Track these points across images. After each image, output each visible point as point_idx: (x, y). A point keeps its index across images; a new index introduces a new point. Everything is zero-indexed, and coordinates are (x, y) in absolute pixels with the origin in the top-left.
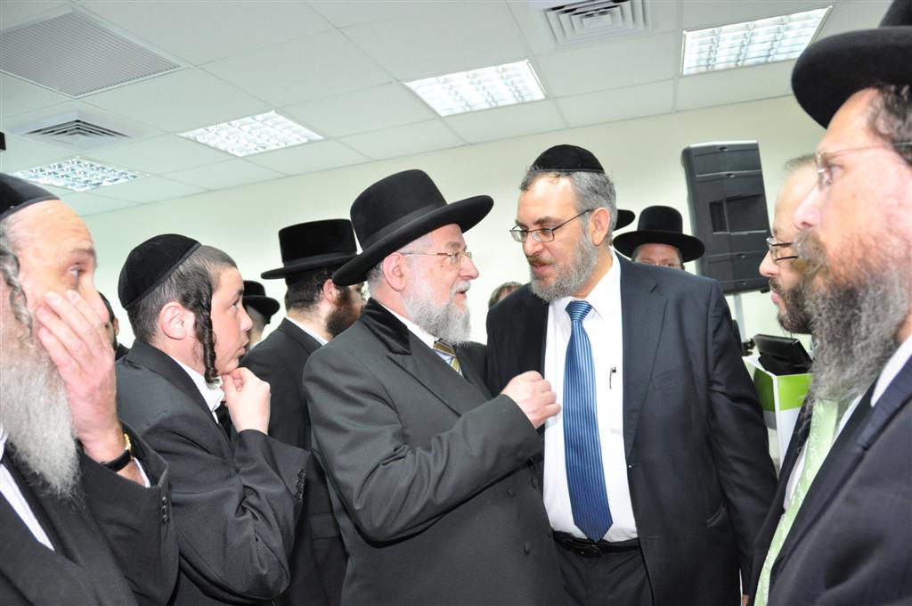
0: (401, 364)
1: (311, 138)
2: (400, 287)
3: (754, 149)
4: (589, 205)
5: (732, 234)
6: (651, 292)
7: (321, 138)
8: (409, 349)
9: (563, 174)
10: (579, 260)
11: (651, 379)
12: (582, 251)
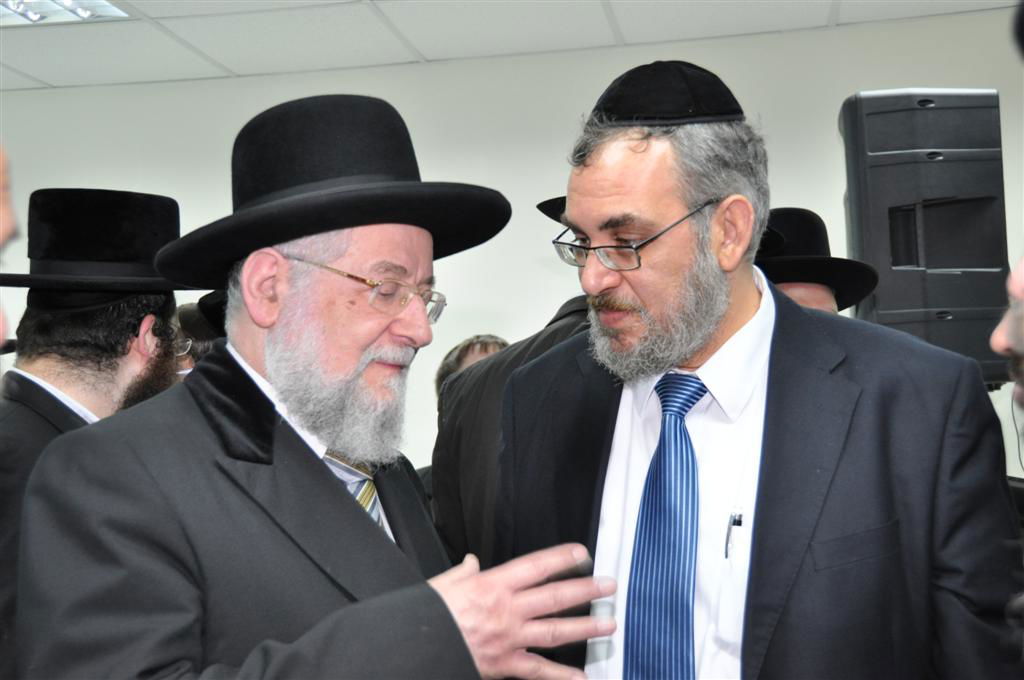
0: (243, 481)
1: (100, 12)
2: (268, 321)
3: (988, 106)
4: (712, 192)
5: (929, 271)
6: (832, 371)
7: (123, 14)
8: (268, 450)
9: (658, 130)
10: (690, 306)
11: (809, 545)
12: (697, 286)
